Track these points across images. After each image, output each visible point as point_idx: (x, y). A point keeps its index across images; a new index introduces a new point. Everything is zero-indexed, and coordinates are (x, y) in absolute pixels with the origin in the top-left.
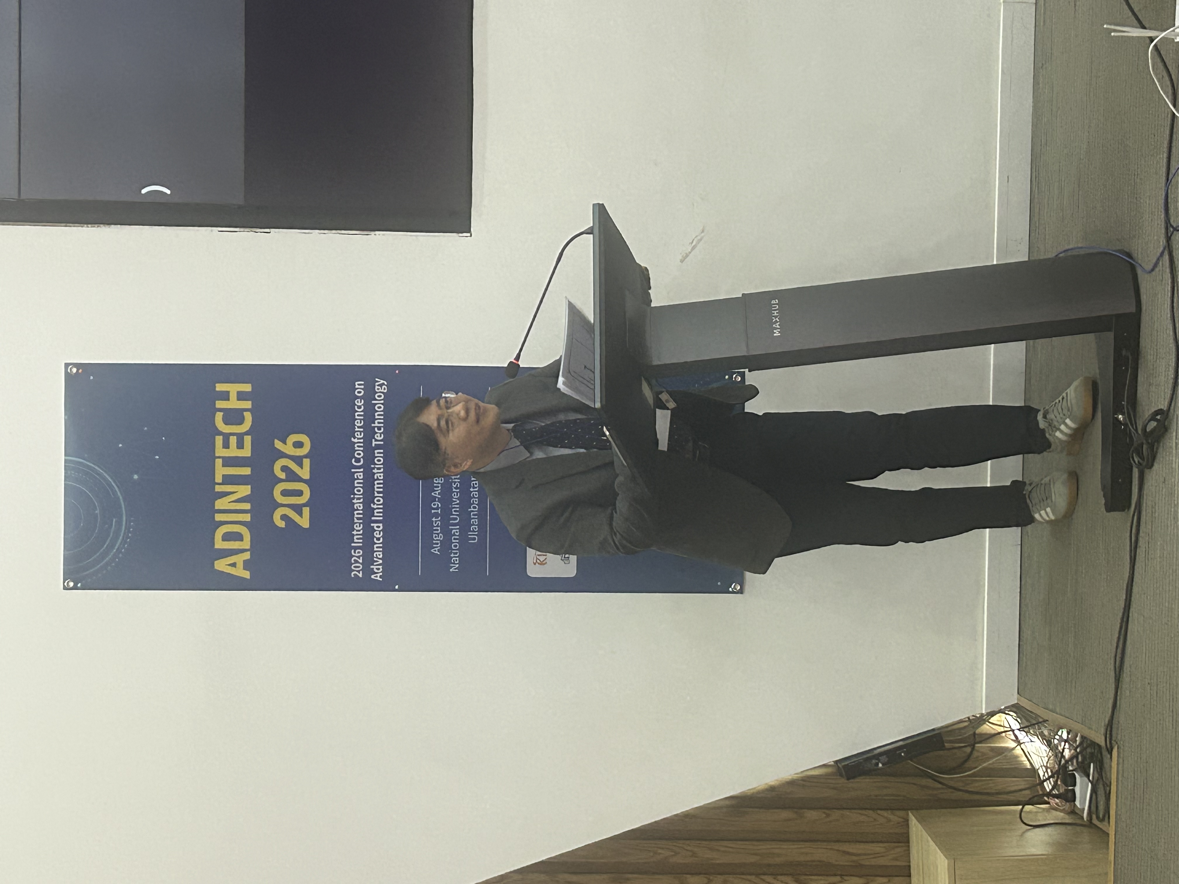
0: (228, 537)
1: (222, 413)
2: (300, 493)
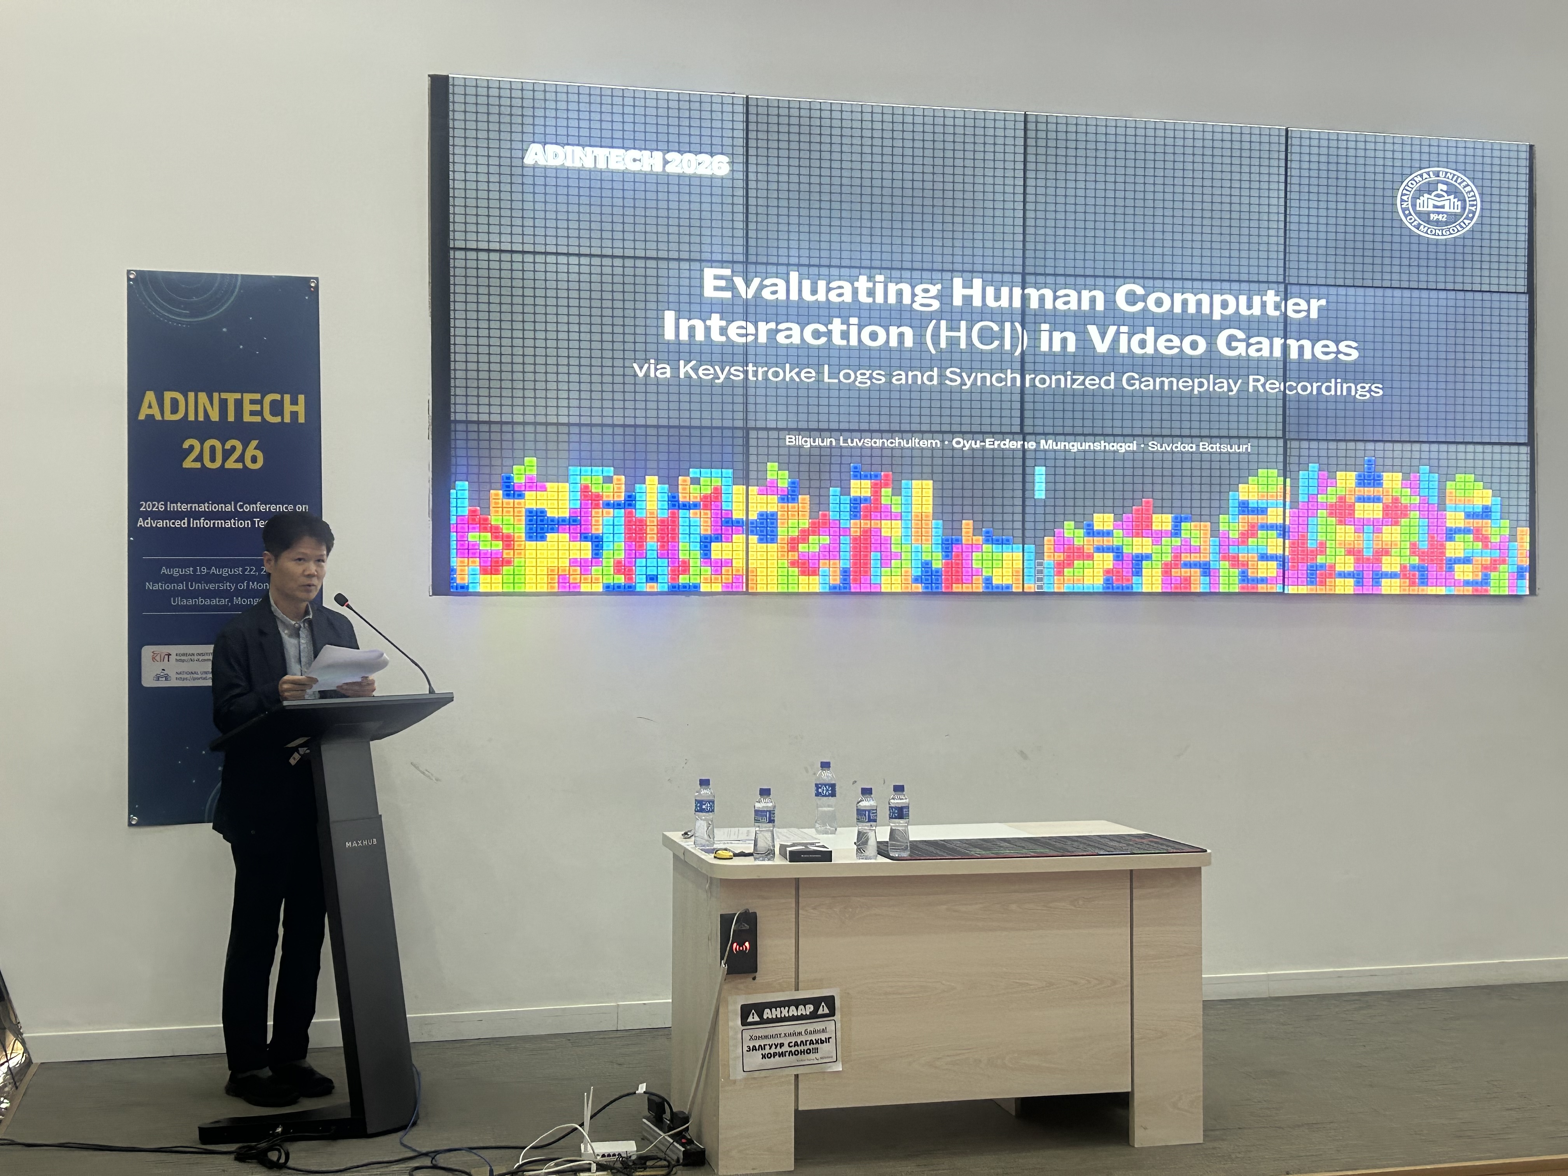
0: (174, 402)
1: (279, 399)
2: (213, 459)
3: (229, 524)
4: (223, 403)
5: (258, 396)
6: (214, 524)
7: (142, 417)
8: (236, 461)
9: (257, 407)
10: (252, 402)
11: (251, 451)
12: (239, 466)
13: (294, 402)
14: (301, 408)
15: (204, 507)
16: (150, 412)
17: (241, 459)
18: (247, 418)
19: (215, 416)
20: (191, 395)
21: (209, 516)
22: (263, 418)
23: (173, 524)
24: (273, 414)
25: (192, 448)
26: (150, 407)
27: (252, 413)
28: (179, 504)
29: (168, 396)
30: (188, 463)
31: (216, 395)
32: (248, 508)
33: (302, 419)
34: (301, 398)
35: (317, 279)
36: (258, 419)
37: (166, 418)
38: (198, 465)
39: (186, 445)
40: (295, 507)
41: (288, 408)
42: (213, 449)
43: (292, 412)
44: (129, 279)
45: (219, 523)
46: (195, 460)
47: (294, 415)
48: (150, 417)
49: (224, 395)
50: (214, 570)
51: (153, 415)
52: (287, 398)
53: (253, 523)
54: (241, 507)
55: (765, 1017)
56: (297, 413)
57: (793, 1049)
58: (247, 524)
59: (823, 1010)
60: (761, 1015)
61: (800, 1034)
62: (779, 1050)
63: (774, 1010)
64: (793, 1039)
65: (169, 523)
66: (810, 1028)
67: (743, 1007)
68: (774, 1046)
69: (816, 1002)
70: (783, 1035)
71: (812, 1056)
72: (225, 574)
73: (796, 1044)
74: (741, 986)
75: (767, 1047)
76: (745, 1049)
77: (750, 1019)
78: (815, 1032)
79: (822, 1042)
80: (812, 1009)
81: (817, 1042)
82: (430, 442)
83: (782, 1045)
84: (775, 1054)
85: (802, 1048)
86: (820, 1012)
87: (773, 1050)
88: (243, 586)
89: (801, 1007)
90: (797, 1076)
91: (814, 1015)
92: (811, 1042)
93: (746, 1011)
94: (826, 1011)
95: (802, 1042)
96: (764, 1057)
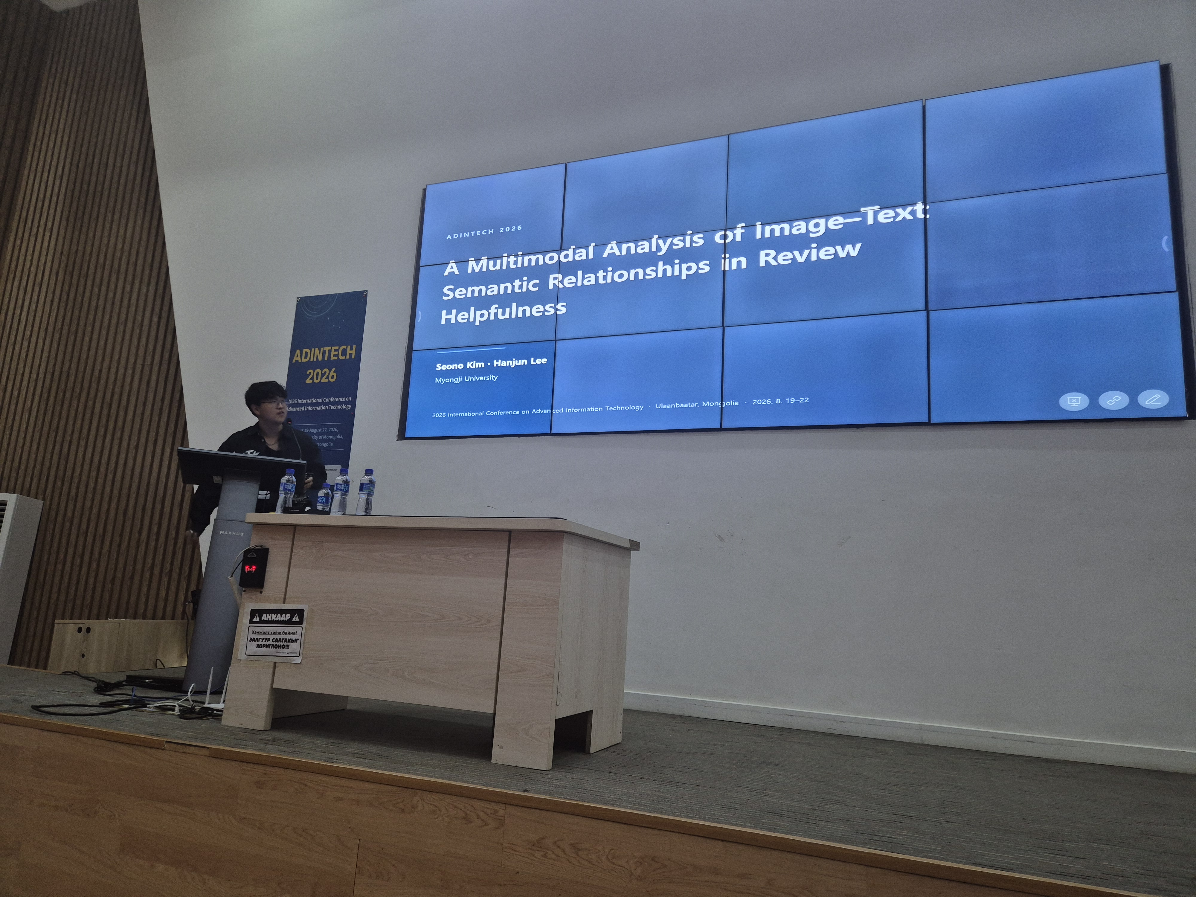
0: (306, 353)
1: (346, 348)
2: (317, 379)
3: (320, 408)
4: (324, 352)
5: (337, 348)
6: (314, 408)
7: (294, 361)
8: (325, 379)
9: (336, 353)
10: (335, 350)
11: (332, 373)
12: (327, 380)
13: (351, 349)
14: (353, 352)
15: (311, 401)
16: (297, 359)
17: (327, 378)
18: (332, 358)
19: (320, 359)
20: (313, 349)
21: (313, 404)
22: (338, 358)
23: (299, 409)
24: (342, 356)
25: (310, 373)
26: (297, 356)
27: (335, 356)
28: (302, 400)
29: (305, 350)
30: (308, 381)
31: (322, 349)
32: (328, 400)
33: (353, 357)
34: (354, 347)
35: (367, 291)
36: (336, 358)
37: (302, 361)
38: (311, 381)
39: (308, 373)
40: (346, 399)
41: (349, 352)
42: (318, 373)
43: (350, 354)
44: (297, 301)
45: (316, 408)
46: (310, 379)
47: (351, 354)
48: (297, 361)
49: (325, 349)
50: (311, 430)
51: (298, 360)
52: (349, 347)
53: (329, 407)
54: (325, 400)
55: (262, 619)
56: (352, 354)
57: (275, 644)
58: (326, 408)
59: (296, 619)
60: (260, 618)
61: (280, 633)
62: (267, 643)
63: (268, 615)
64: (275, 637)
65: (297, 409)
66: (287, 630)
67: (252, 610)
68: (264, 640)
69: (292, 612)
70: (270, 633)
71: (285, 650)
72: (315, 432)
73: (277, 640)
74: (253, 597)
75: (261, 640)
76: (249, 639)
77: (254, 620)
78: (289, 633)
79: (293, 641)
80: (289, 618)
81: (289, 641)
82: (405, 363)
83: (269, 639)
84: (264, 646)
85: (280, 643)
86: (294, 620)
87: (263, 643)
88: (321, 437)
89: (284, 615)
90: (275, 663)
91: (289, 622)
92: (286, 640)
93: (254, 613)
94: (298, 620)
95: (280, 639)
96: (258, 646)
